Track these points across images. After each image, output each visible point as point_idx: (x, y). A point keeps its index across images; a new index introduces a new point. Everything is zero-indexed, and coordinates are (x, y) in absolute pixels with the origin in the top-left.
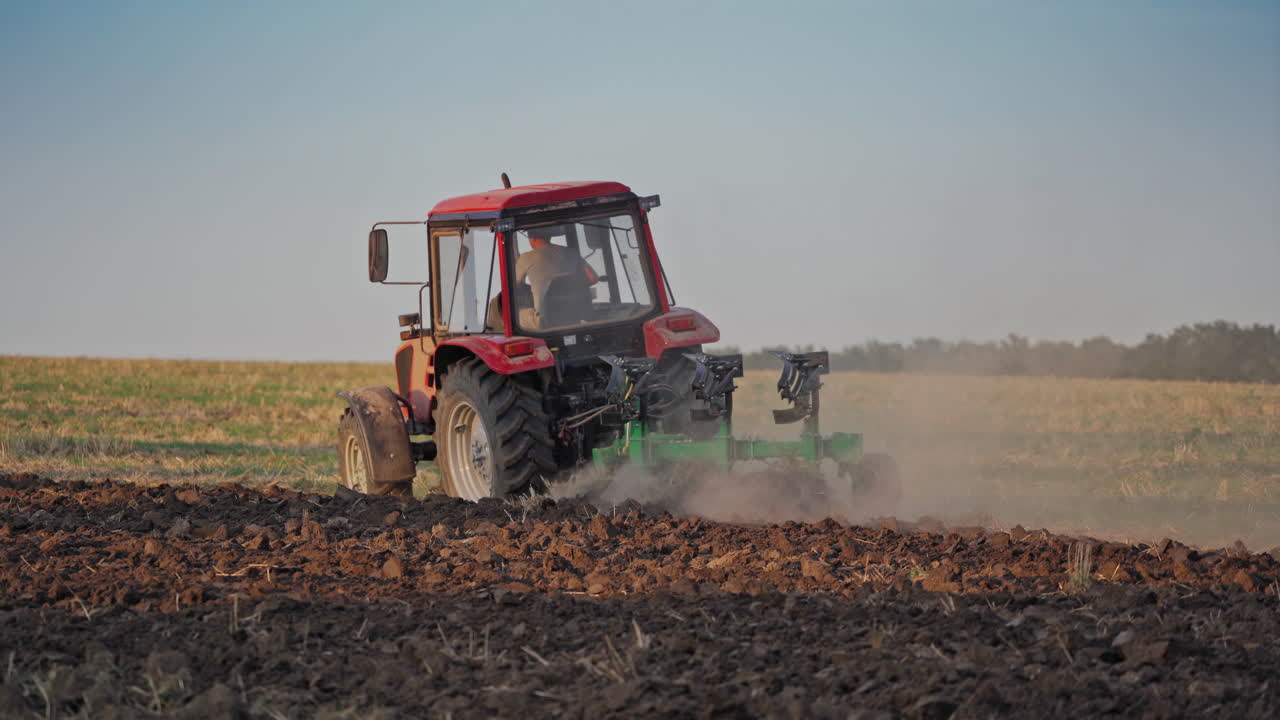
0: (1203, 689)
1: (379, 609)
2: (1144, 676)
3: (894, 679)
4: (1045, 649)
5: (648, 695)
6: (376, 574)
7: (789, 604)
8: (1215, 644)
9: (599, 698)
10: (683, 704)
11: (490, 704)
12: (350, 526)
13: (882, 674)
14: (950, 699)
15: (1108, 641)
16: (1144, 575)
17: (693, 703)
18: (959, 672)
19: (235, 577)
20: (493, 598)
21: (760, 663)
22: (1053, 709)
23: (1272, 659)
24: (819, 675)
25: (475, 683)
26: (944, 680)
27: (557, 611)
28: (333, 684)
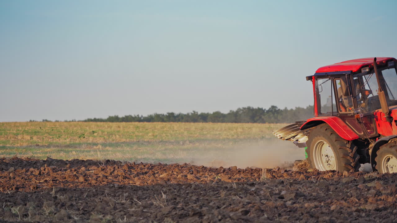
0: (309, 205)
1: (85, 190)
2: (292, 202)
3: (230, 205)
4: (264, 196)
5: (173, 210)
6: (77, 181)
7: (193, 186)
8: (305, 194)
9: (160, 211)
10: (183, 212)
11: (131, 213)
12: (57, 168)
13: (227, 204)
14: (248, 209)
15: (279, 194)
16: (276, 176)
17: (186, 212)
18: (247, 202)
19: (41, 182)
20: (114, 186)
21: (194, 202)
22: (275, 211)
23: (322, 197)
24: (210, 204)
25: (124, 208)
26: (244, 204)
27: (133, 189)
28: (86, 209)
